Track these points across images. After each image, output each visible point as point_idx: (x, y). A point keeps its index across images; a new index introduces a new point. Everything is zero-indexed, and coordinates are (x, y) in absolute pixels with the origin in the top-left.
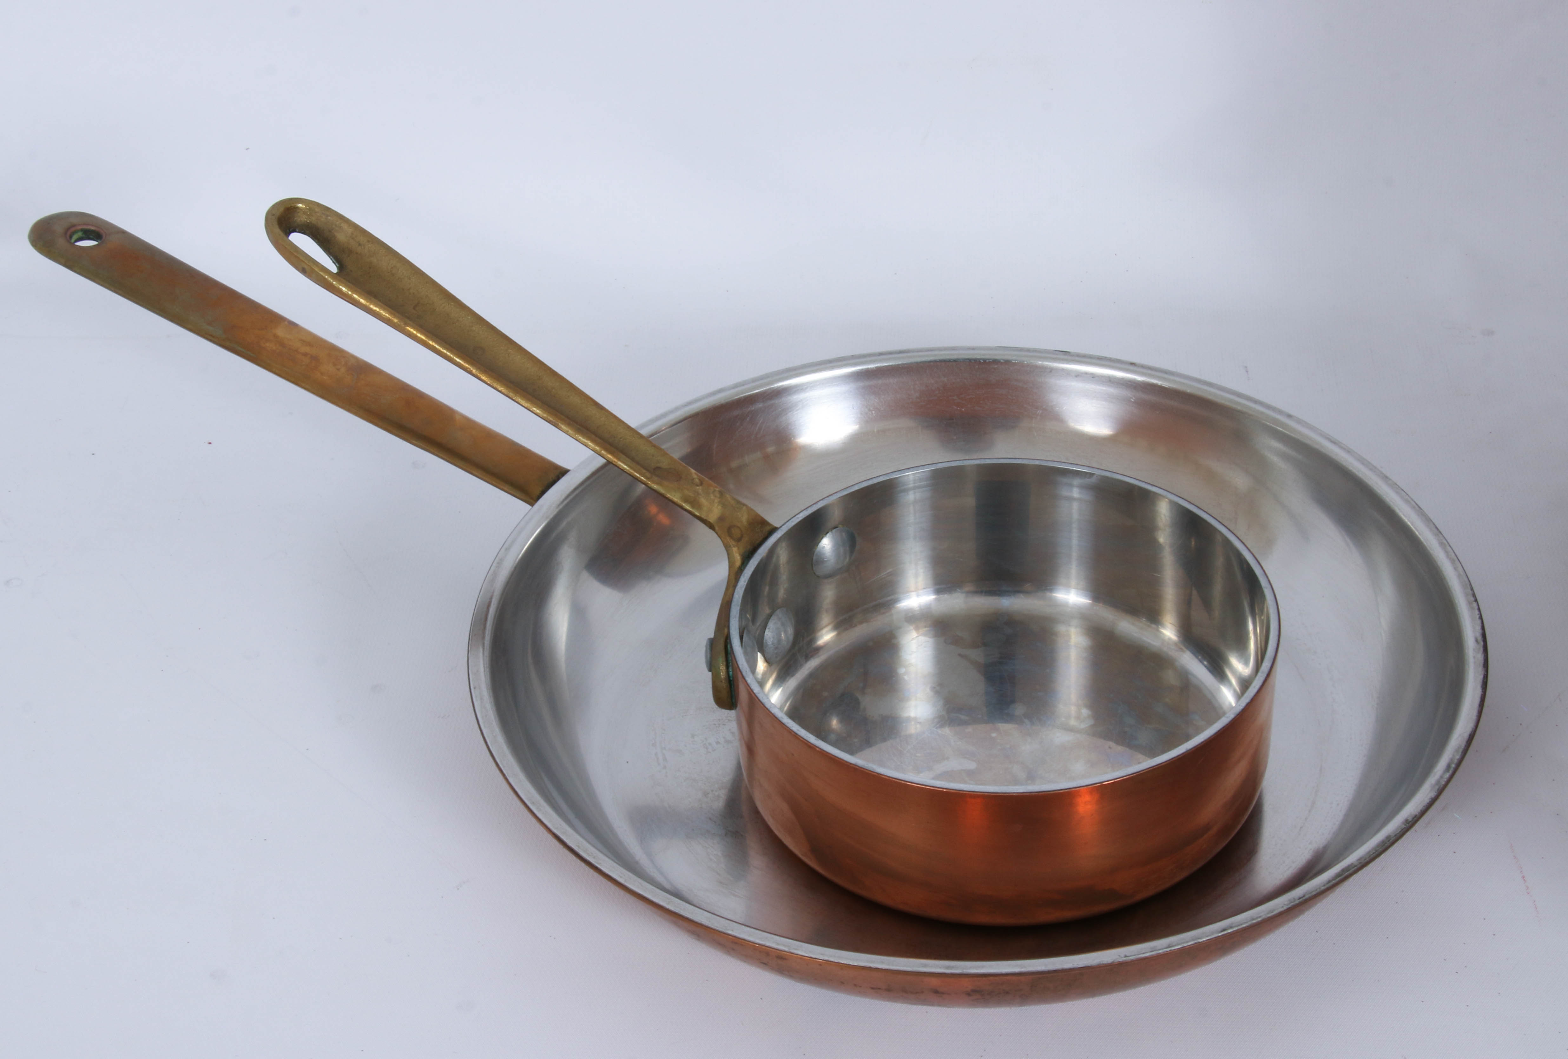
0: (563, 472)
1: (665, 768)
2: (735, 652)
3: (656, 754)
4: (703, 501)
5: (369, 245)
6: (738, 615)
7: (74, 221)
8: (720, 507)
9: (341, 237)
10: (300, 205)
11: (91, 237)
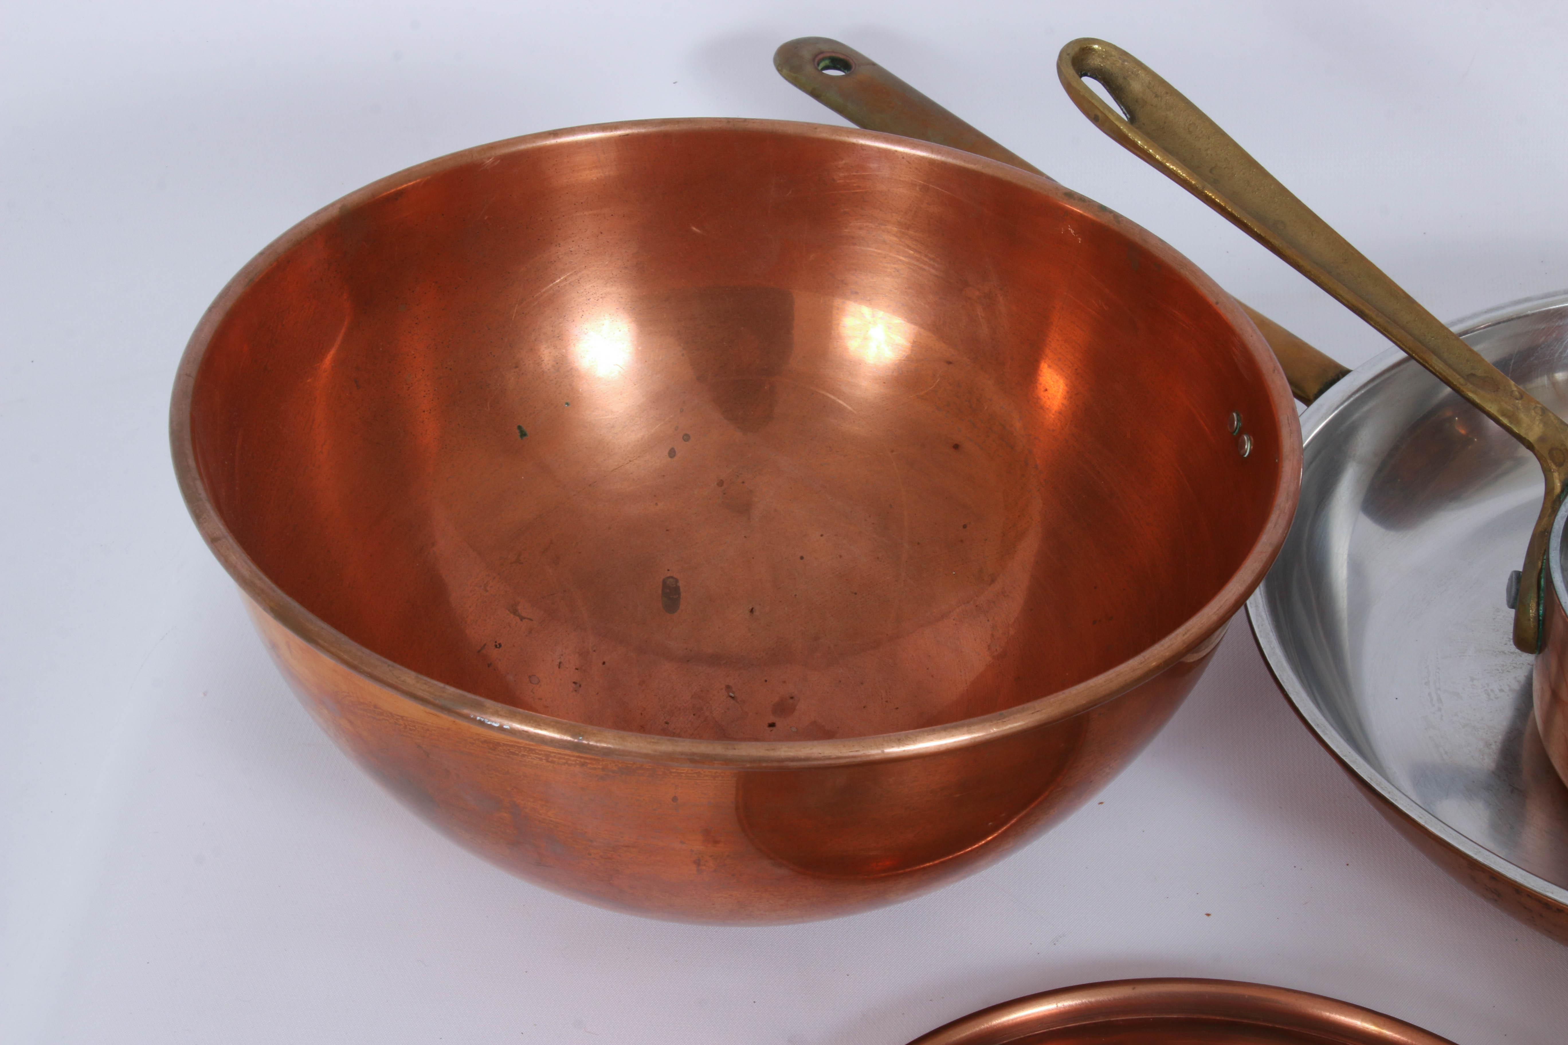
0: (1343, 372)
1: (1440, 710)
2: (1556, 588)
3: (1430, 694)
4: (1522, 415)
5: (1167, 98)
6: (1559, 548)
7: (824, 47)
8: (1541, 426)
9: (1136, 87)
10: (1096, 47)
11: (839, 66)
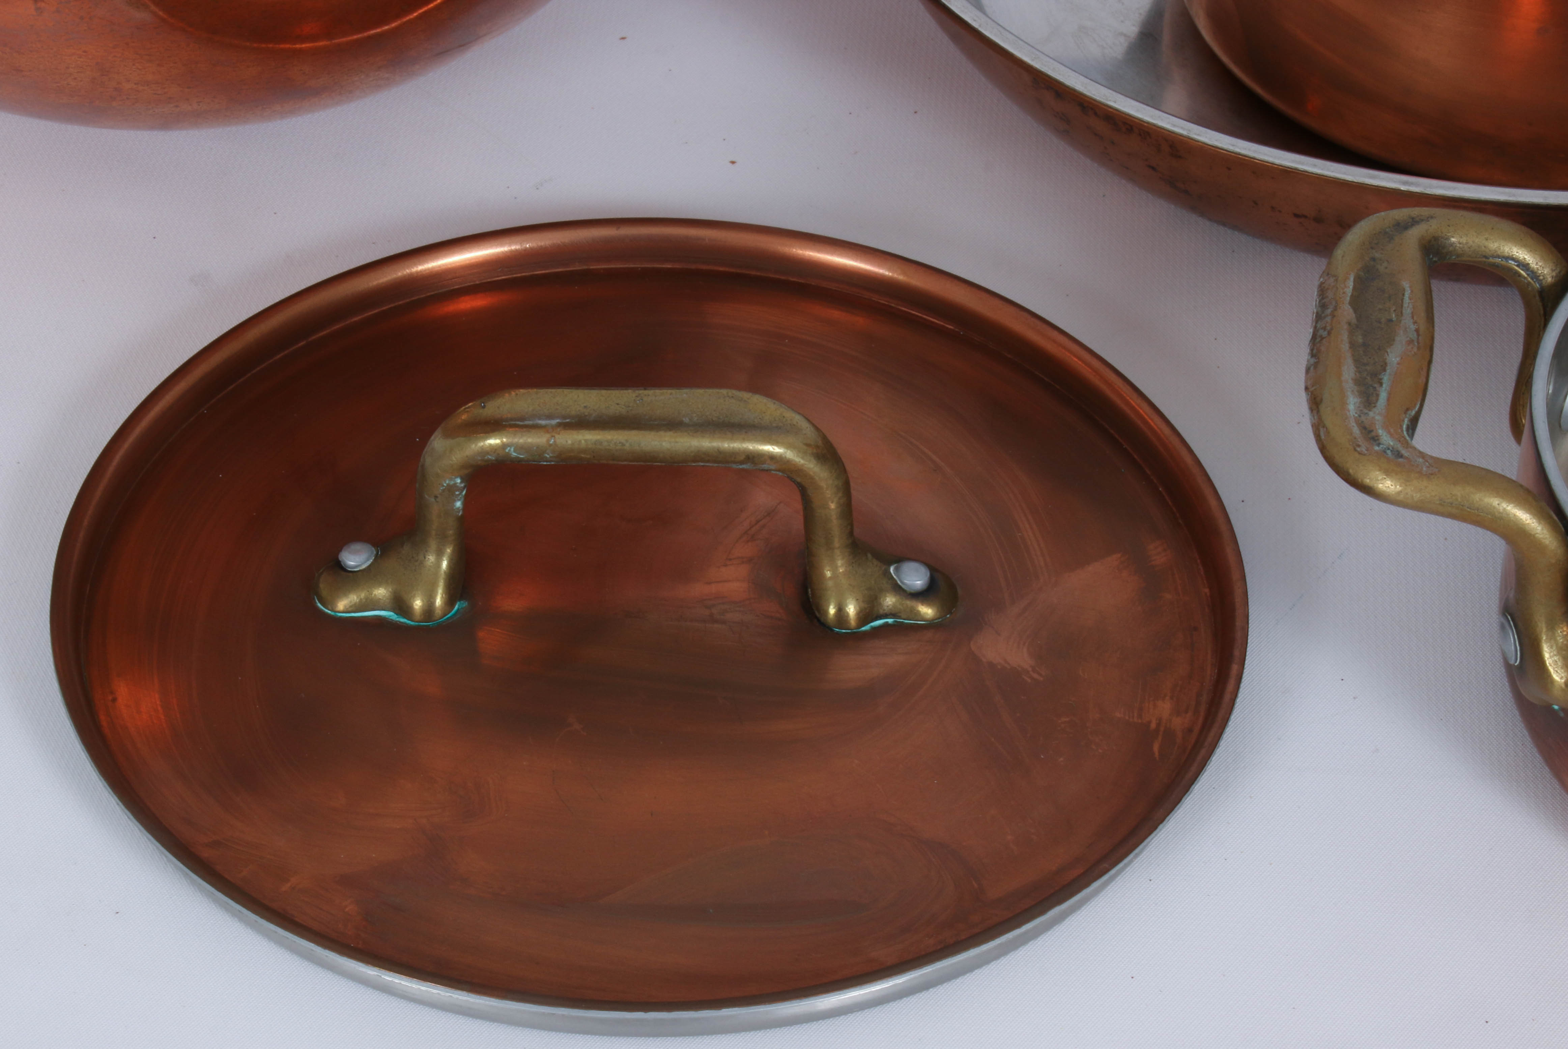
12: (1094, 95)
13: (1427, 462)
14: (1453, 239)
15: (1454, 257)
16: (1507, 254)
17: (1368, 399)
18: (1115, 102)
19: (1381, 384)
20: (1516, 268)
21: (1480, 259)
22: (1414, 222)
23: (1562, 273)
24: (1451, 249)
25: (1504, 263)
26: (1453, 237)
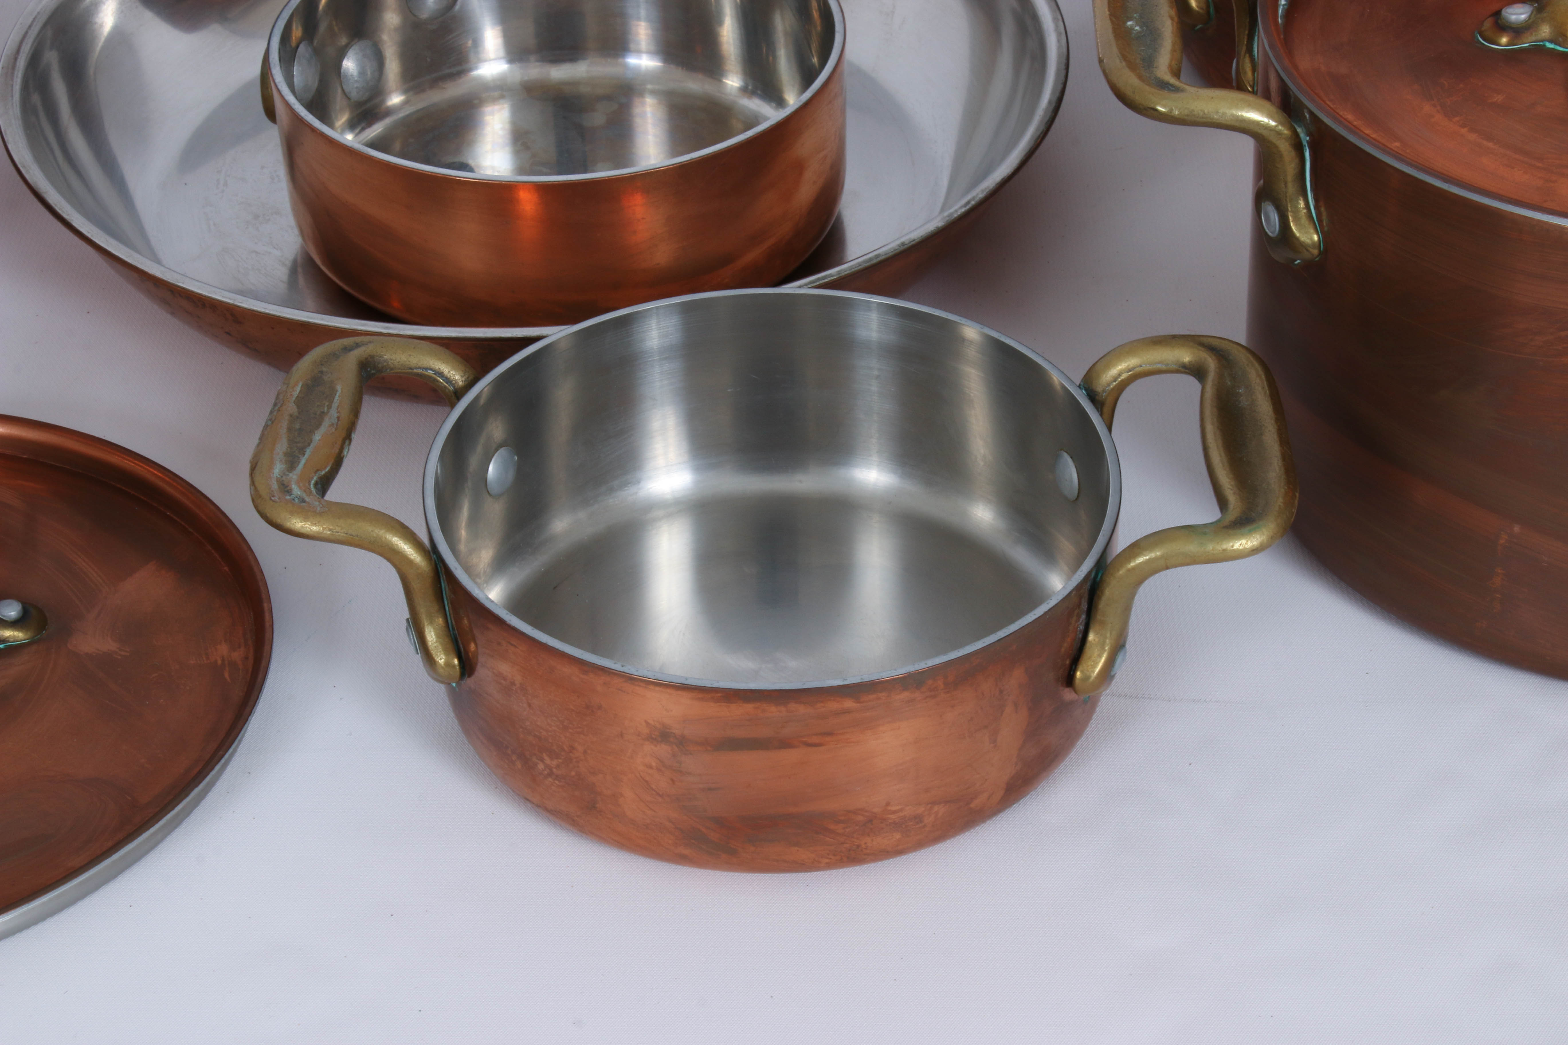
12: (168, 279)
13: (322, 504)
14: (385, 357)
15: (388, 370)
16: (426, 366)
17: (291, 465)
18: (183, 283)
19: (304, 455)
20: (434, 376)
21: (408, 371)
22: (357, 345)
23: (470, 378)
24: (385, 364)
25: (424, 372)
26: (385, 355)
